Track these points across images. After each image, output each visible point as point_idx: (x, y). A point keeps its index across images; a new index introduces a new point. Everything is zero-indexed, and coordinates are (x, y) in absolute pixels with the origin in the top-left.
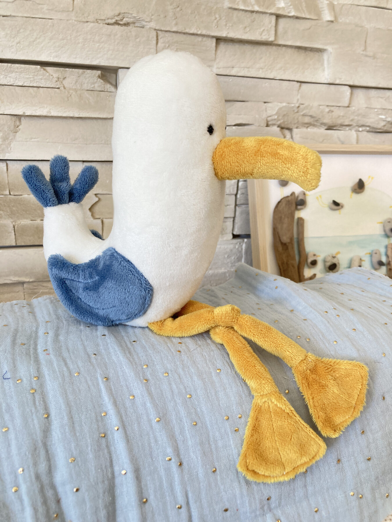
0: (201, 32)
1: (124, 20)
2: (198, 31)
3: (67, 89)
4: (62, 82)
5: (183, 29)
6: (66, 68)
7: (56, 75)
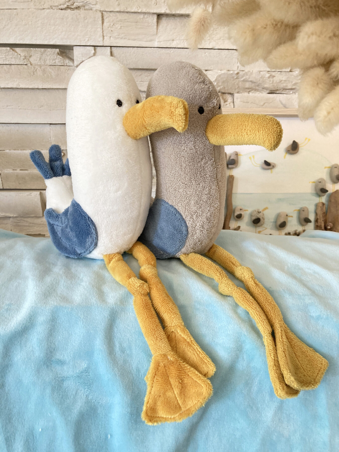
0: (142, 10)
1: (75, 4)
2: (138, 10)
3: (33, 65)
4: (29, 60)
5: (125, 9)
6: (31, 48)
7: (22, 54)
